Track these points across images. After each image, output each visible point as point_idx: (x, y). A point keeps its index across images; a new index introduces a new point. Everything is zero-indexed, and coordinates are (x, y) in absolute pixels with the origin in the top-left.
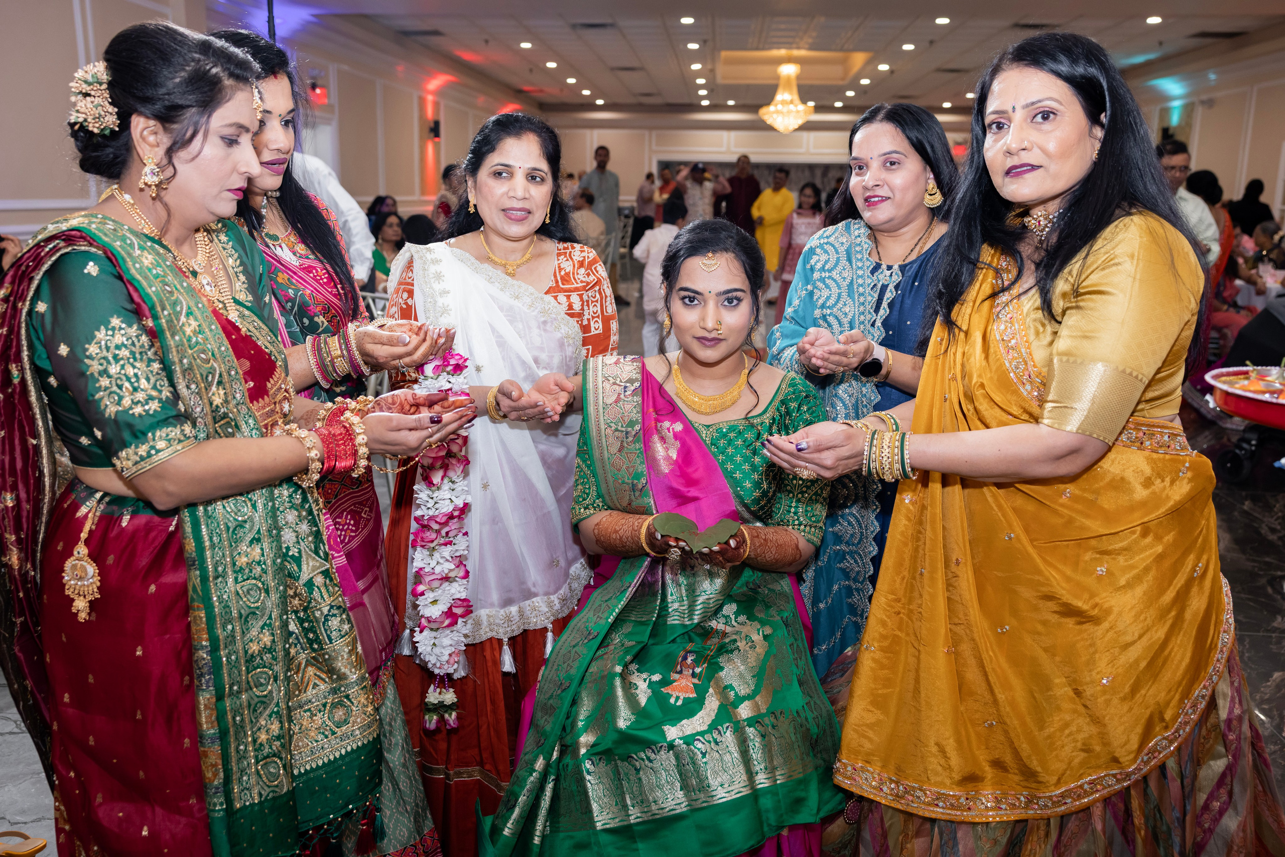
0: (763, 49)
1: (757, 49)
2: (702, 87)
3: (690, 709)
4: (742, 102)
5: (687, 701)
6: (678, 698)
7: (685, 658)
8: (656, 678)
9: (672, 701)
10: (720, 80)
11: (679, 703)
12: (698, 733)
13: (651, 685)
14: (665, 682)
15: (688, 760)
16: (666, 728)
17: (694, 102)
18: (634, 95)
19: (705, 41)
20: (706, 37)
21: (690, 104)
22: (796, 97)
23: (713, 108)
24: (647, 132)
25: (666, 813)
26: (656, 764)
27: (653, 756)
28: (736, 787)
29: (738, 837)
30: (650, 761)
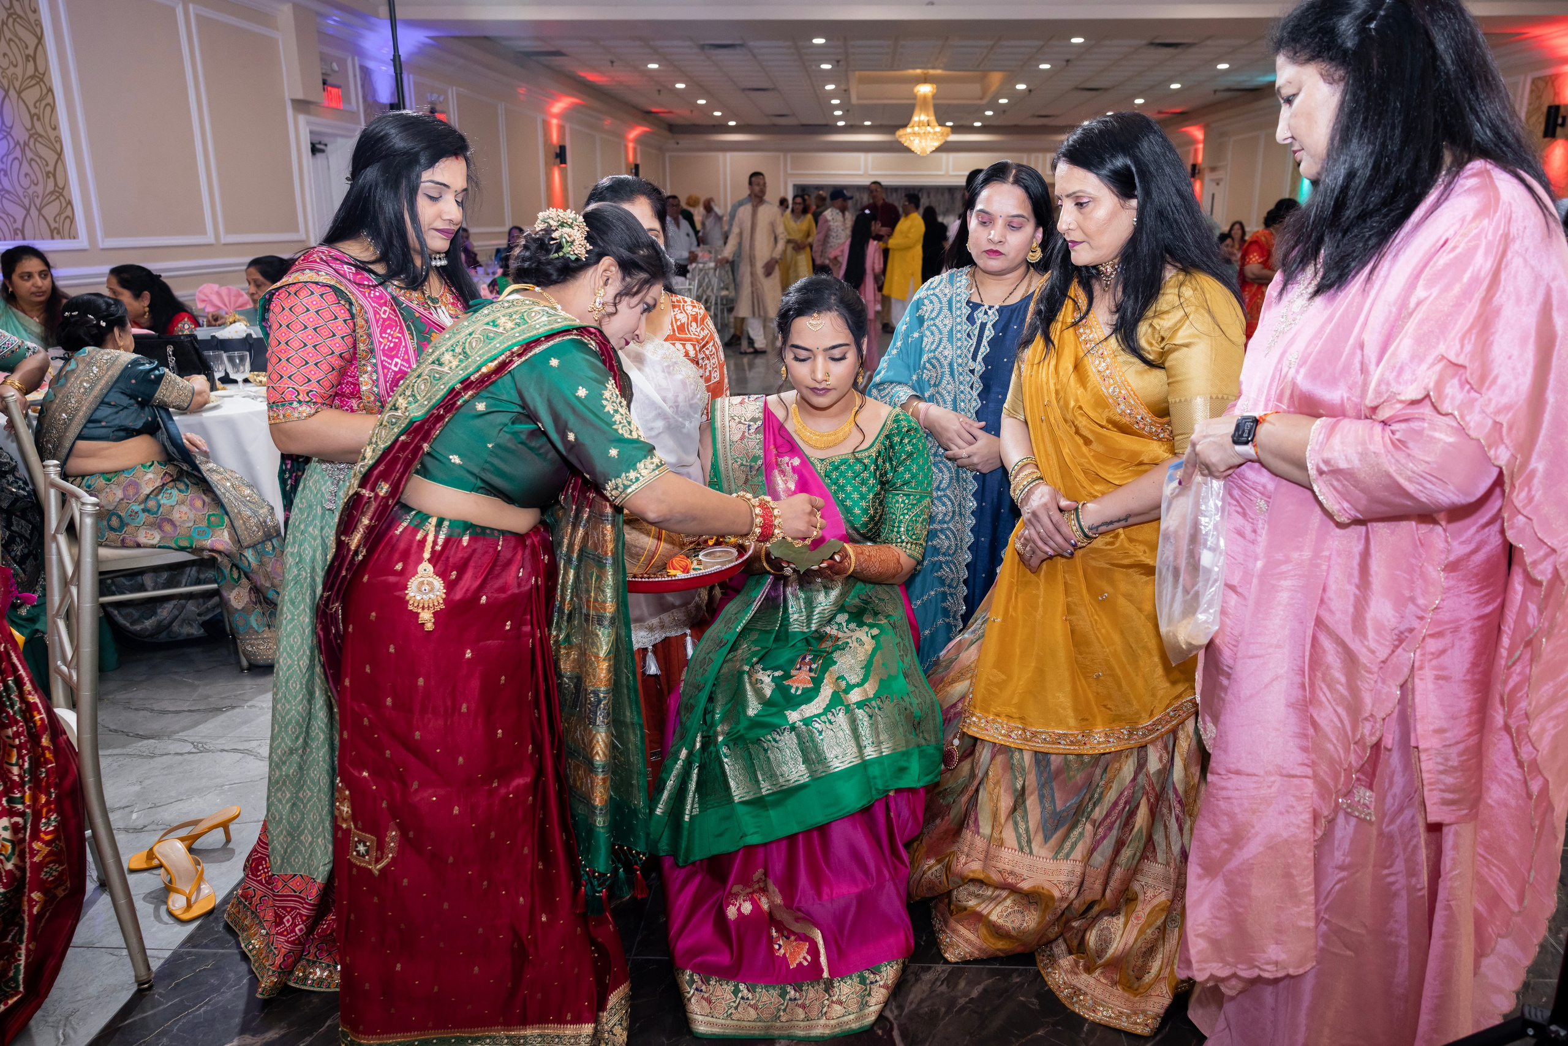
0: (899, 69)
1: (892, 68)
2: (837, 107)
3: (809, 695)
4: (878, 123)
5: (805, 691)
6: (797, 689)
7: (804, 656)
8: (779, 673)
9: (793, 691)
10: (854, 101)
11: (799, 692)
12: (815, 716)
13: (774, 679)
14: (787, 676)
15: (808, 738)
16: (787, 713)
17: (830, 123)
18: (768, 116)
19: (838, 61)
20: (839, 57)
21: (826, 125)
22: (932, 118)
23: (849, 129)
24: (781, 155)
25: (791, 784)
26: (781, 744)
27: (778, 738)
28: (848, 758)
29: (852, 798)
30: (776, 741)
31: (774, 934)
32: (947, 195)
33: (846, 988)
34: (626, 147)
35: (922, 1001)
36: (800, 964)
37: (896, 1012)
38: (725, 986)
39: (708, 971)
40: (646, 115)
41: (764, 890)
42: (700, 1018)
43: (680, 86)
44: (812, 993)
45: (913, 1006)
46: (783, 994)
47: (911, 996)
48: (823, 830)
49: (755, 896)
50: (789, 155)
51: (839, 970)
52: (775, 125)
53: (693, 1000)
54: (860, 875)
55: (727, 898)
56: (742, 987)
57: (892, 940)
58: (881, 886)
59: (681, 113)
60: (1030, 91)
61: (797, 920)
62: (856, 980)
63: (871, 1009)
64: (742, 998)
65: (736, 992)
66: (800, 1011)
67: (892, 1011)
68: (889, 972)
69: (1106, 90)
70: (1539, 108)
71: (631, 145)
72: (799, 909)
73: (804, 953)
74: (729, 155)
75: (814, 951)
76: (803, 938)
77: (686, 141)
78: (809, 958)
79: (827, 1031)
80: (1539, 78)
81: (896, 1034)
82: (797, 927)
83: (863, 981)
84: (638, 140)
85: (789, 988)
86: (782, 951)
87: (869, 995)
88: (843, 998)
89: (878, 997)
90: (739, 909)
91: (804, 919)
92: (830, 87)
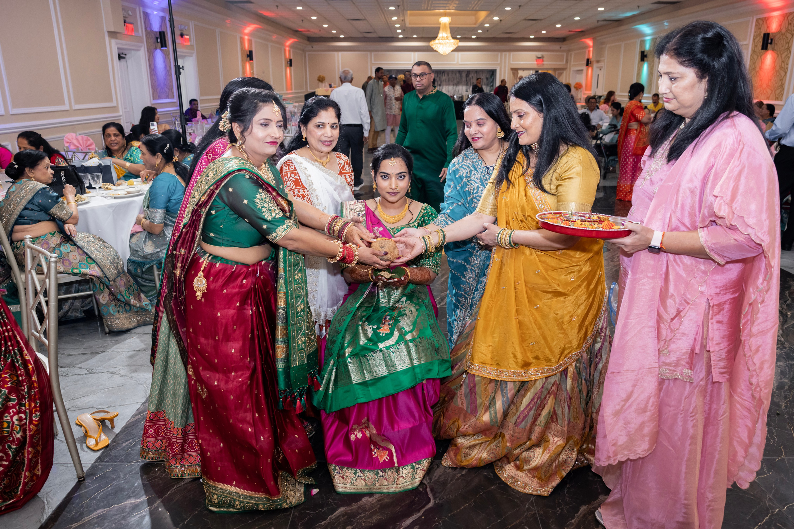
0: (430, 10)
1: (427, 10)
2: (398, 28)
3: (388, 336)
4: (421, 36)
5: (387, 334)
6: (383, 333)
7: (386, 318)
8: (375, 327)
9: (381, 334)
10: (408, 25)
11: (384, 335)
12: (391, 345)
13: (373, 330)
14: (378, 328)
15: (387, 355)
16: (379, 344)
17: (395, 36)
18: (361, 33)
19: (398, 6)
20: (399, 4)
21: (393, 37)
22: (449, 35)
23: (405, 39)
24: (369, 53)
25: (379, 376)
26: (375, 358)
27: (374, 355)
28: (406, 365)
29: (407, 383)
30: (373, 356)
31: (372, 447)
32: (458, 75)
33: (406, 471)
34: (285, 50)
35: (440, 476)
36: (384, 461)
37: (428, 481)
38: (350, 471)
39: (343, 464)
40: (295, 33)
41: (367, 427)
42: (339, 485)
43: (314, 18)
44: (390, 473)
45: (436, 478)
46: (377, 474)
47: (435, 474)
48: (394, 397)
49: (364, 430)
50: (373, 53)
51: (402, 463)
52: (365, 37)
53: (336, 477)
54: (411, 420)
55: (351, 431)
56: (358, 471)
57: (426, 449)
58: (421, 425)
59: (314, 32)
60: (501, 20)
61: (383, 441)
62: (410, 467)
63: (417, 480)
64: (358, 476)
65: (355, 473)
66: (385, 481)
67: (426, 481)
68: (425, 464)
69: (541, 20)
70: (760, 34)
71: (287, 49)
72: (384, 435)
73: (386, 456)
74: (340, 53)
75: (391, 455)
76: (386, 449)
77: (317, 46)
78: (388, 458)
79: (397, 490)
80: (760, 19)
81: (428, 490)
82: (383, 444)
83: (413, 467)
84: (291, 46)
85: (380, 471)
86: (376, 455)
87: (416, 473)
88: (404, 475)
89: (420, 474)
90: (356, 436)
91: (386, 440)
92: (394, 18)
